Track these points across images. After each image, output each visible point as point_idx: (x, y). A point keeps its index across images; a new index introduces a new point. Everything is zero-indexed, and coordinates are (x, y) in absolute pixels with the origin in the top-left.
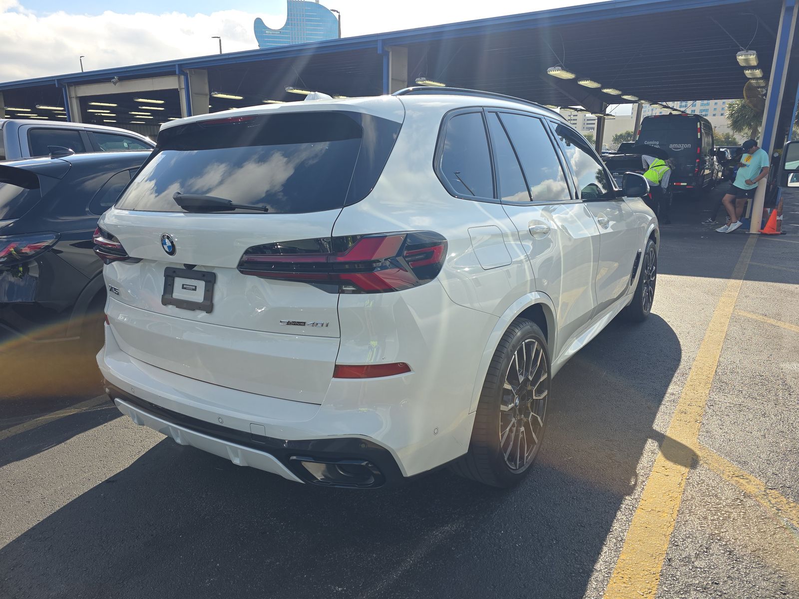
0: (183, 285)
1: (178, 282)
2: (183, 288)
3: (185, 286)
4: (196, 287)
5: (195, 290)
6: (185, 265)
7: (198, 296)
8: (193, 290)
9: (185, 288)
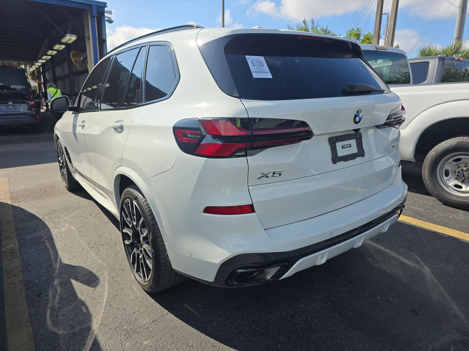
0: (342, 146)
1: (339, 145)
2: (343, 148)
3: (343, 147)
4: (350, 144)
5: (350, 146)
6: (354, 130)
7: (354, 150)
8: (349, 147)
9: (344, 148)
